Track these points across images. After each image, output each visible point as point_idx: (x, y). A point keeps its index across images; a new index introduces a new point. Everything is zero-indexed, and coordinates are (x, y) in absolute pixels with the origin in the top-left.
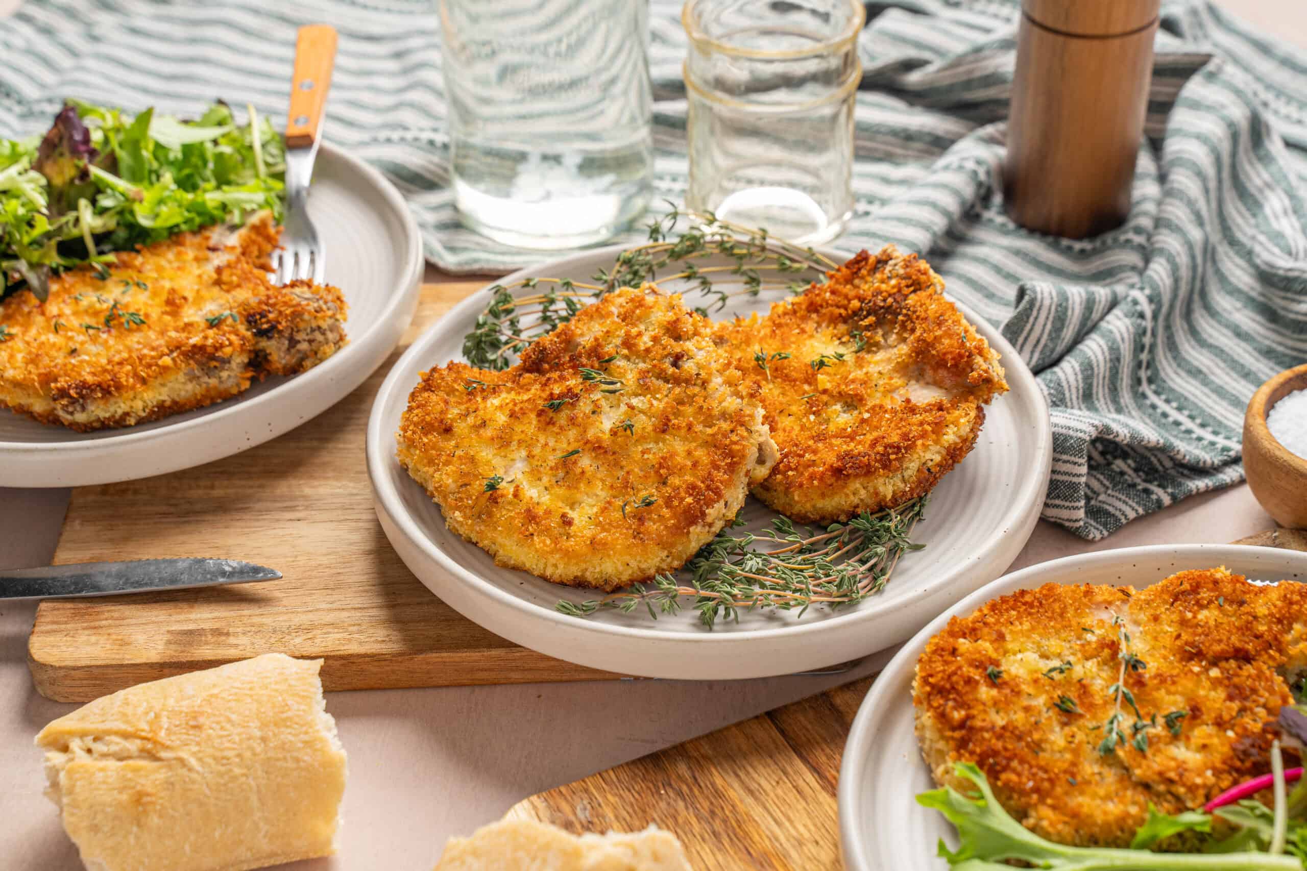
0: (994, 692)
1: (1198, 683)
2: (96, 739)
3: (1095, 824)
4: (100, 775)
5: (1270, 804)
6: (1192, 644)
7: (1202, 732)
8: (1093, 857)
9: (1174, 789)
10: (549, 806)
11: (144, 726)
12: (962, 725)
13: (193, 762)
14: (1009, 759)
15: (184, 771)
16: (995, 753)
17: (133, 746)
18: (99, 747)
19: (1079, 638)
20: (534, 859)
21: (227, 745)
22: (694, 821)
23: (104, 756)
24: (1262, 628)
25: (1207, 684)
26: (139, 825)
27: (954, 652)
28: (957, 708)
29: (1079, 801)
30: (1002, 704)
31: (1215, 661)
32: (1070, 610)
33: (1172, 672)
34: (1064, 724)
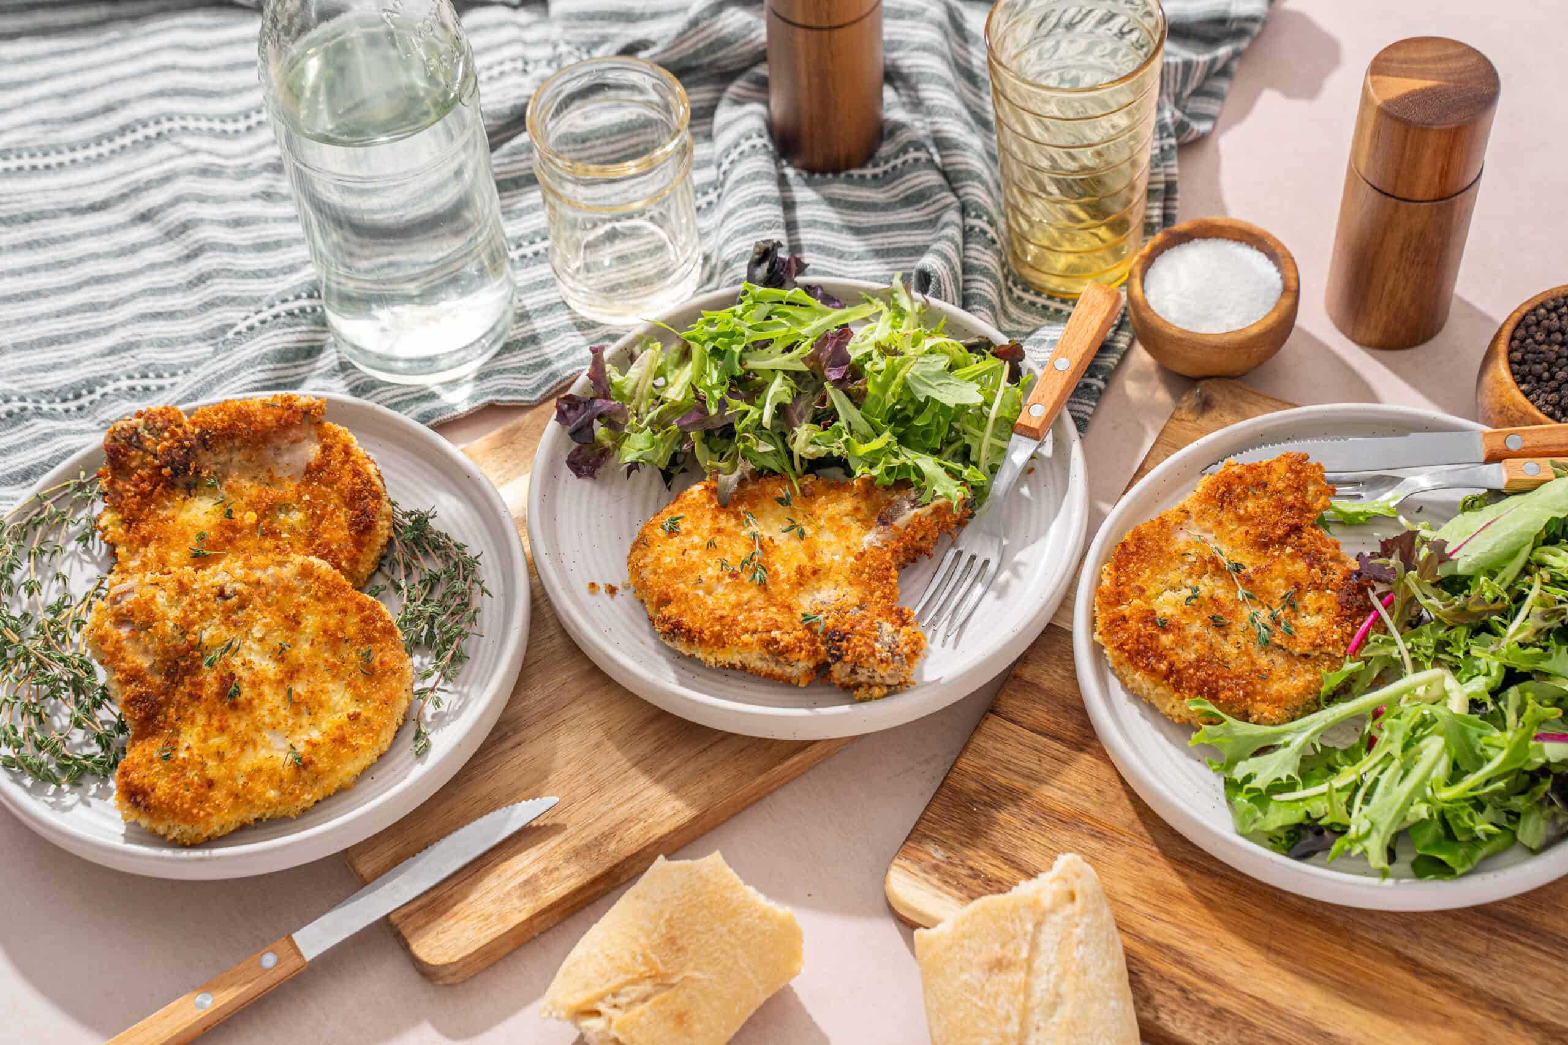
0: (1171, 636)
1: (1283, 563)
2: (615, 995)
3: (1293, 699)
4: (643, 1019)
5: (1386, 631)
6: (1261, 535)
7: (1310, 598)
8: (1312, 722)
9: (1324, 650)
10: (912, 862)
11: (642, 969)
12: (1170, 672)
14: (1216, 681)
16: (1205, 682)
17: (647, 987)
18: (622, 1000)
19: (1183, 563)
20: (1013, 921)
22: (1011, 818)
23: (631, 1004)
24: (1290, 499)
25: (1288, 561)
26: (689, 1036)
27: (1124, 619)
28: (1159, 661)
29: (1275, 688)
30: (1182, 643)
31: (1282, 541)
32: (1162, 543)
33: (1263, 563)
34: (1225, 636)
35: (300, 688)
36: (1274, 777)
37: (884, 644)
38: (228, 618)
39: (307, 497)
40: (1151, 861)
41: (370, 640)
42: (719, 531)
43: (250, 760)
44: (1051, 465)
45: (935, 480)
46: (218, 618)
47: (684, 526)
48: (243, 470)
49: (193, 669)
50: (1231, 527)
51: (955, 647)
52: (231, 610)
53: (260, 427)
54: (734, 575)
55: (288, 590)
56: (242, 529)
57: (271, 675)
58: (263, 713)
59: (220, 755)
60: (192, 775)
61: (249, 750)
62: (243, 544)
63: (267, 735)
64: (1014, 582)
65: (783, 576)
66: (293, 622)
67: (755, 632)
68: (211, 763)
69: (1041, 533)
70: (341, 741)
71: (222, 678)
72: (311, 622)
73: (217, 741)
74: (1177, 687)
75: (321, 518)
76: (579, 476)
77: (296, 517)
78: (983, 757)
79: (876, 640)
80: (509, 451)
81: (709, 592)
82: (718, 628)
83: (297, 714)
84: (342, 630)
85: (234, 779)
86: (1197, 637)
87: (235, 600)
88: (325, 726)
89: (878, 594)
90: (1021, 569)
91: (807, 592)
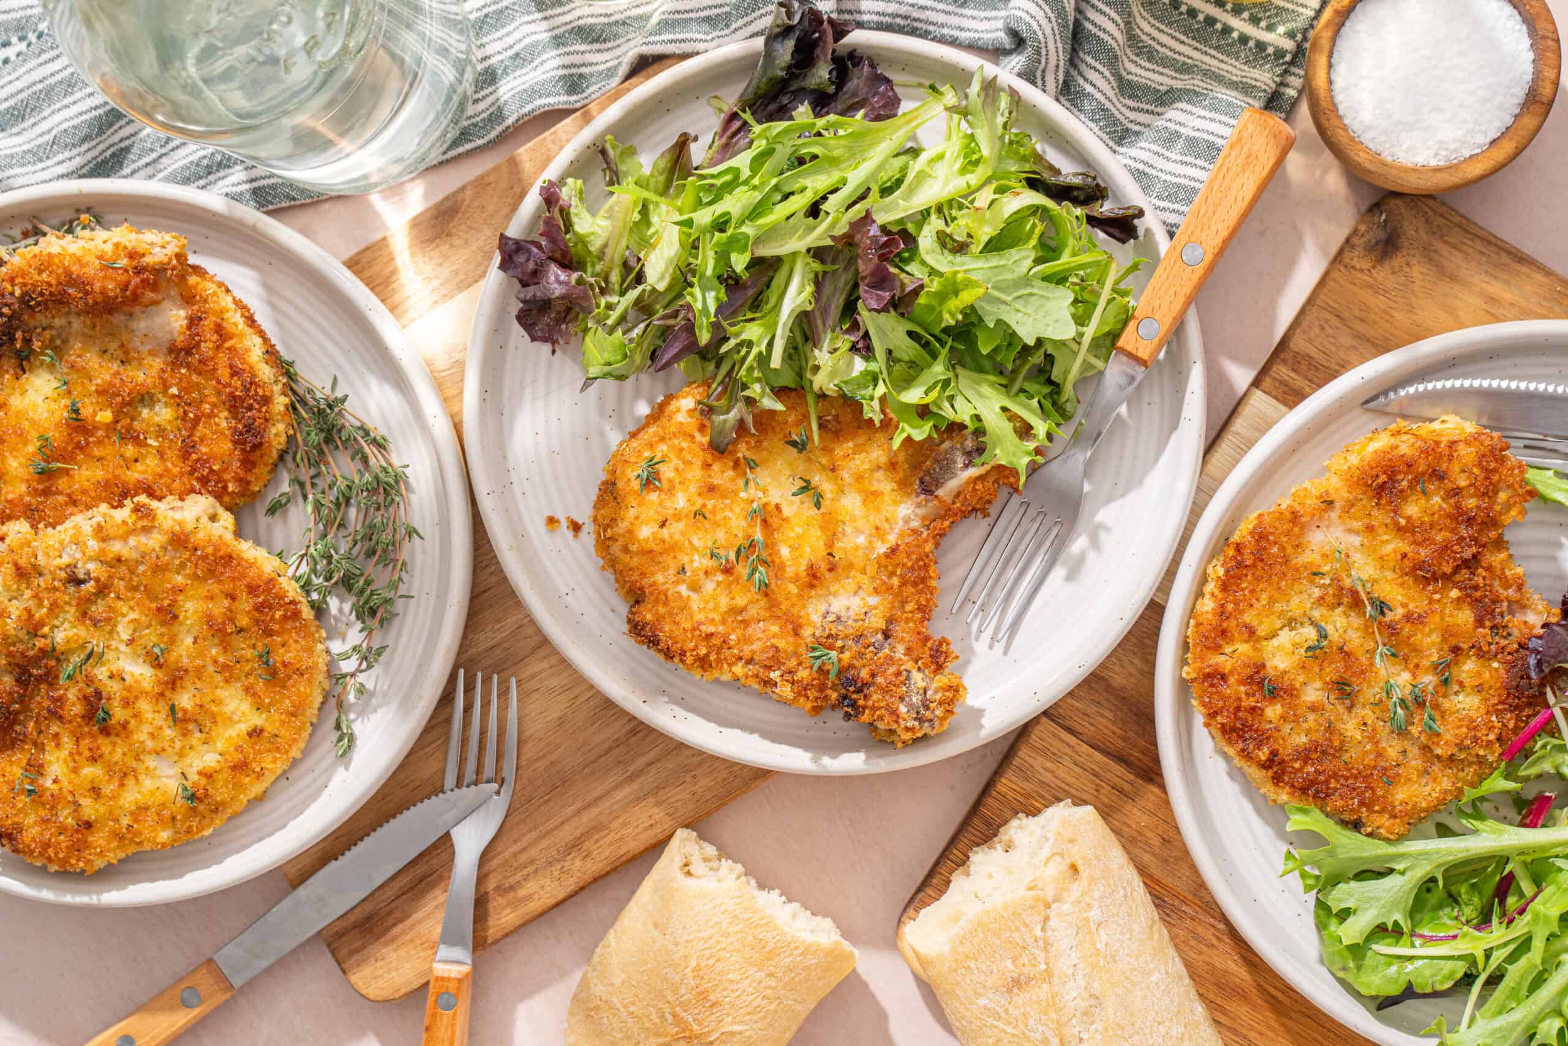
0: (1279, 708)
1: (1444, 611)
6: (1421, 562)
7: (1469, 666)
12: (1271, 762)
13: (737, 1028)
14: (1327, 782)
15: (738, 1037)
19: (1312, 585)
21: (750, 999)
25: (1450, 608)
28: (1259, 747)
29: (1400, 795)
30: (1293, 717)
31: (1447, 579)
32: (1289, 550)
33: (1417, 605)
34: (1350, 709)
35: (185, 700)
36: (1378, 921)
37: (911, 706)
38: (85, 614)
39: (174, 391)
40: (1215, 941)
41: (269, 633)
42: (712, 489)
43: (130, 797)
44: (1161, 373)
45: (998, 441)
46: (72, 612)
47: (667, 471)
48: (87, 339)
49: (50, 678)
50: (1385, 537)
51: (1005, 653)
52: (89, 600)
53: (100, 299)
54: (728, 571)
55: (159, 569)
56: (96, 428)
57: (147, 685)
58: (141, 735)
59: (95, 791)
60: (66, 816)
61: (130, 782)
62: (97, 452)
63: (151, 762)
64: (1091, 556)
65: (790, 572)
66: (168, 615)
67: (749, 662)
68: (86, 802)
69: (1133, 482)
70: (241, 767)
71: (85, 698)
72: (191, 608)
73: (89, 771)
74: (1277, 779)
75: (197, 421)
76: (534, 339)
77: (163, 414)
78: (1027, 779)
79: (902, 699)
80: (445, 248)
81: (695, 588)
82: (703, 651)
83: (185, 734)
84: (232, 620)
85: (117, 820)
86: (1313, 708)
87: (90, 587)
88: (220, 745)
89: (910, 607)
90: (1103, 536)
91: (819, 597)
